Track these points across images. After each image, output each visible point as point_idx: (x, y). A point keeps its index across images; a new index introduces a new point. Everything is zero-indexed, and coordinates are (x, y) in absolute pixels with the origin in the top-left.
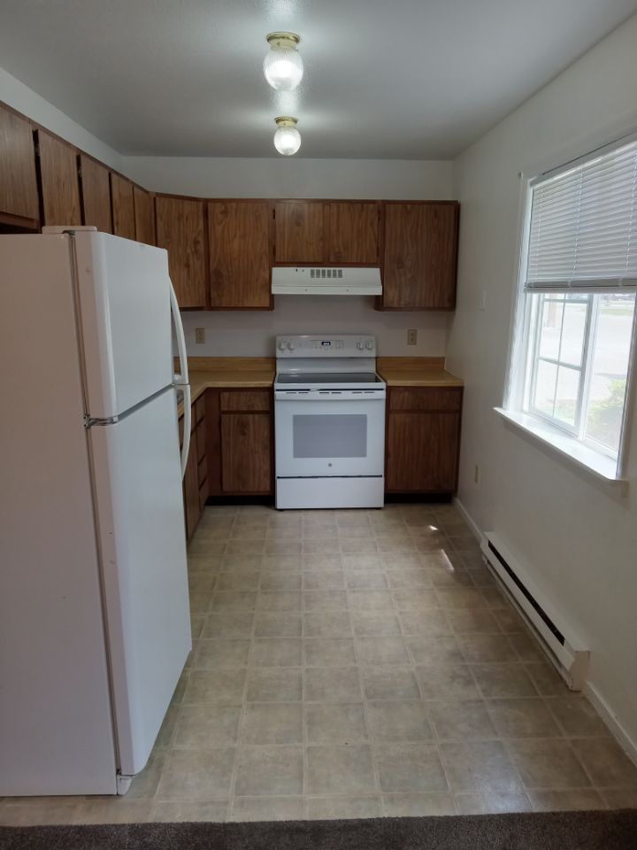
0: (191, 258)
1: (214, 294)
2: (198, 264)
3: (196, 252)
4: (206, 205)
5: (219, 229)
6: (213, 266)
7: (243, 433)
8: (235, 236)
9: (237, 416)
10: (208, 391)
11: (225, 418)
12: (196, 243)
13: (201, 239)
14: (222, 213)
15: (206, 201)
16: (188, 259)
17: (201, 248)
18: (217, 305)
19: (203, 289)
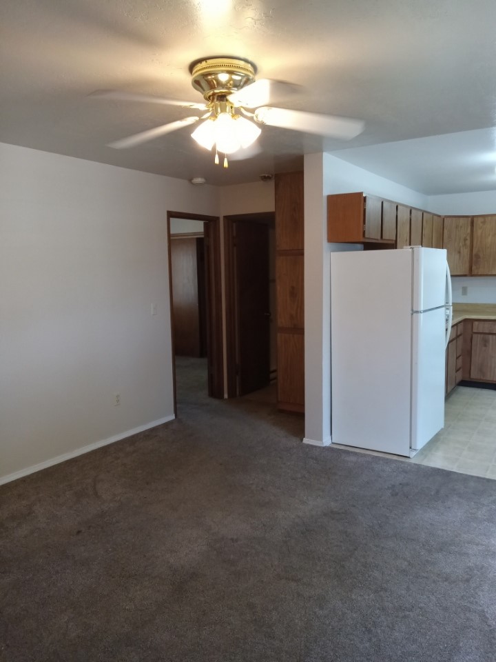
0: (462, 249)
1: (474, 268)
2: (466, 252)
3: (465, 245)
4: (472, 220)
5: (479, 232)
6: (474, 252)
7: (485, 346)
8: (489, 235)
9: (482, 335)
10: (465, 320)
11: (475, 336)
12: (465, 240)
13: (468, 238)
14: (482, 222)
15: (473, 217)
16: (460, 249)
17: (468, 242)
18: (476, 273)
19: (467, 265)
